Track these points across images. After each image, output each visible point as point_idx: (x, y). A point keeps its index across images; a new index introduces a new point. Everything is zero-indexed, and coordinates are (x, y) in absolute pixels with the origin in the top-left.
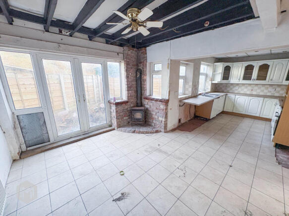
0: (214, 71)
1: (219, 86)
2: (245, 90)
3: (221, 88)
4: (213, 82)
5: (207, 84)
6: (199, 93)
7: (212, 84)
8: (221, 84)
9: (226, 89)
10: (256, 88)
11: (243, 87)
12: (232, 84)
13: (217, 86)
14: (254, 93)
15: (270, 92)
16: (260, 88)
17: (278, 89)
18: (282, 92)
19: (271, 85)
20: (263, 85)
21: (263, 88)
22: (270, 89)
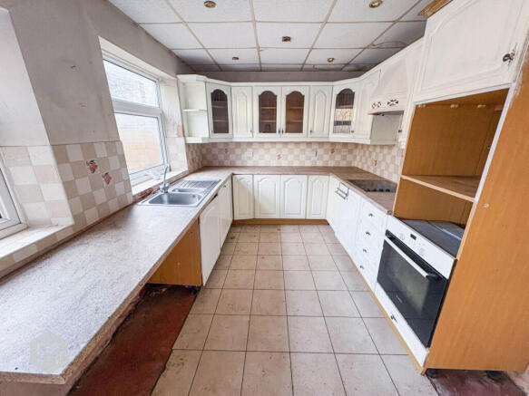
0: (185, 104)
1: (209, 151)
2: (267, 157)
3: (215, 157)
4: (191, 140)
5: (172, 149)
6: (136, 190)
7: (188, 146)
8: (214, 145)
9: (227, 158)
10: (285, 151)
11: (261, 151)
12: (238, 144)
13: (204, 151)
14: (284, 163)
15: (309, 158)
16: (291, 152)
17: (321, 152)
18: (326, 157)
19: (309, 144)
20: (297, 143)
21: (297, 151)
22: (309, 152)
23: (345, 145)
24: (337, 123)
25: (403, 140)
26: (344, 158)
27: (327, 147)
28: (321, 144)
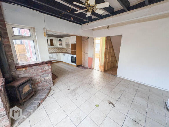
15: (55, 51)
16: (51, 49)
17: (57, 49)
18: (58, 50)
19: (54, 48)
20: (52, 48)
21: (52, 49)
22: (55, 50)
23: (61, 48)
24: (59, 44)
25: (70, 47)
26: (61, 50)
27: (58, 48)
28: (57, 48)
